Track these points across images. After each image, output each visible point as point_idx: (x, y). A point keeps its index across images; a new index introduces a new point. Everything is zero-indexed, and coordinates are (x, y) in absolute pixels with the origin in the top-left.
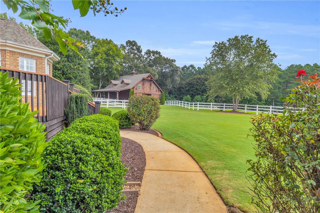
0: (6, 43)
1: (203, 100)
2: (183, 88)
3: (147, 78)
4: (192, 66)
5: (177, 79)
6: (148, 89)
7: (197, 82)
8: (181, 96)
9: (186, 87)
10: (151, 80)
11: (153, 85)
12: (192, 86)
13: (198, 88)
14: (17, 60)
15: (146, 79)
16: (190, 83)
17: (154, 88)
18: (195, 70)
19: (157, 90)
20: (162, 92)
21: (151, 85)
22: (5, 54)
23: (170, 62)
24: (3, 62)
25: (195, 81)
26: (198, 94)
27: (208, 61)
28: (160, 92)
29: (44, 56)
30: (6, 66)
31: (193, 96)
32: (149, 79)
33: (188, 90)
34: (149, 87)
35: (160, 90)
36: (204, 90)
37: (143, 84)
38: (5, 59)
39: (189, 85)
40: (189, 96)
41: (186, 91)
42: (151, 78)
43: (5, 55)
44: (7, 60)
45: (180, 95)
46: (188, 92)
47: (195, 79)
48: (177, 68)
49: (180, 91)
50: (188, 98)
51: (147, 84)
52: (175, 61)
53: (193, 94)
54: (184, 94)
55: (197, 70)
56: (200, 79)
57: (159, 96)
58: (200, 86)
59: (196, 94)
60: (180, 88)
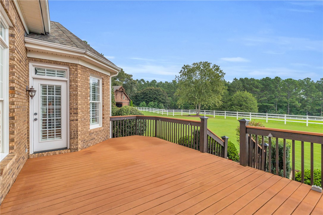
0: (85, 54)
1: (155, 105)
2: (139, 97)
3: (120, 89)
4: (142, 80)
5: (135, 89)
6: (120, 98)
7: (150, 92)
8: (138, 103)
9: (141, 96)
10: (122, 91)
11: (123, 95)
12: (145, 95)
13: (151, 96)
14: (87, 80)
15: (119, 91)
16: (144, 93)
17: (124, 97)
18: (145, 83)
19: (127, 99)
20: (130, 100)
21: (122, 95)
22: (76, 70)
23: (129, 77)
24: (73, 84)
25: (148, 91)
26: (151, 101)
27: (177, 78)
28: (128, 101)
29: (109, 74)
30: (77, 89)
31: (147, 102)
32: (121, 90)
33: (143, 98)
34: (121, 97)
35: (129, 99)
36: (156, 97)
37: (116, 95)
38: (76, 79)
39: (143, 94)
40: (144, 102)
41: (142, 98)
42: (122, 90)
43: (76, 72)
44: (79, 80)
45: (136, 102)
46: (143, 99)
47: (148, 90)
48: (135, 81)
49: (136, 98)
50: (144, 104)
51: (119, 95)
52: (132, 76)
53: (147, 100)
54: (140, 101)
55: (146, 82)
56: (151, 90)
57: (128, 104)
58: (152, 95)
59: (149, 101)
60: (136, 96)
